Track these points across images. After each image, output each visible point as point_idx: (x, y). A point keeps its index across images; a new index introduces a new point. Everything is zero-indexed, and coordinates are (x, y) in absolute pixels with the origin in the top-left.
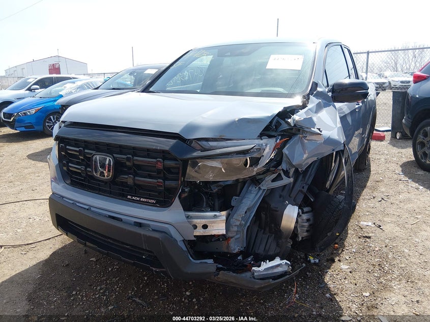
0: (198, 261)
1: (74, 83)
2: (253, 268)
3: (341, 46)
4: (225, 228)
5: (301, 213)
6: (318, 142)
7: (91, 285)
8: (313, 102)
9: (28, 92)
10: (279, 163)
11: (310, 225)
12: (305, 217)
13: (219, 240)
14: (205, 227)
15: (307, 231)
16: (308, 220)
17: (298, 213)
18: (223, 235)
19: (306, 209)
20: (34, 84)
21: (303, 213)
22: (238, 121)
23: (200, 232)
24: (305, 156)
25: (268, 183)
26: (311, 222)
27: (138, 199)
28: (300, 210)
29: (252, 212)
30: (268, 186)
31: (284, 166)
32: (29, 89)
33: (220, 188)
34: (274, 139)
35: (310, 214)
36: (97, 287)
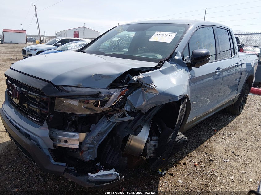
0: (56, 163)
1: (77, 43)
2: (89, 174)
3: (213, 28)
4: (78, 144)
5: (150, 140)
6: (155, 94)
7: (21, 164)
8: (166, 66)
9: (55, 46)
10: (123, 106)
11: (155, 149)
12: (152, 143)
13: (74, 151)
14: (66, 142)
15: (153, 153)
16: (154, 146)
17: (148, 140)
18: (76, 149)
19: (154, 138)
20: (58, 42)
21: (151, 140)
22: (94, 76)
23: (62, 145)
24: (144, 103)
25: (116, 118)
26: (156, 147)
27: (31, 118)
28: (149, 138)
29: (104, 136)
30: (116, 120)
31: (127, 108)
32: (56, 45)
33: (77, 118)
34: (120, 90)
35: (156, 142)
36: (24, 165)
